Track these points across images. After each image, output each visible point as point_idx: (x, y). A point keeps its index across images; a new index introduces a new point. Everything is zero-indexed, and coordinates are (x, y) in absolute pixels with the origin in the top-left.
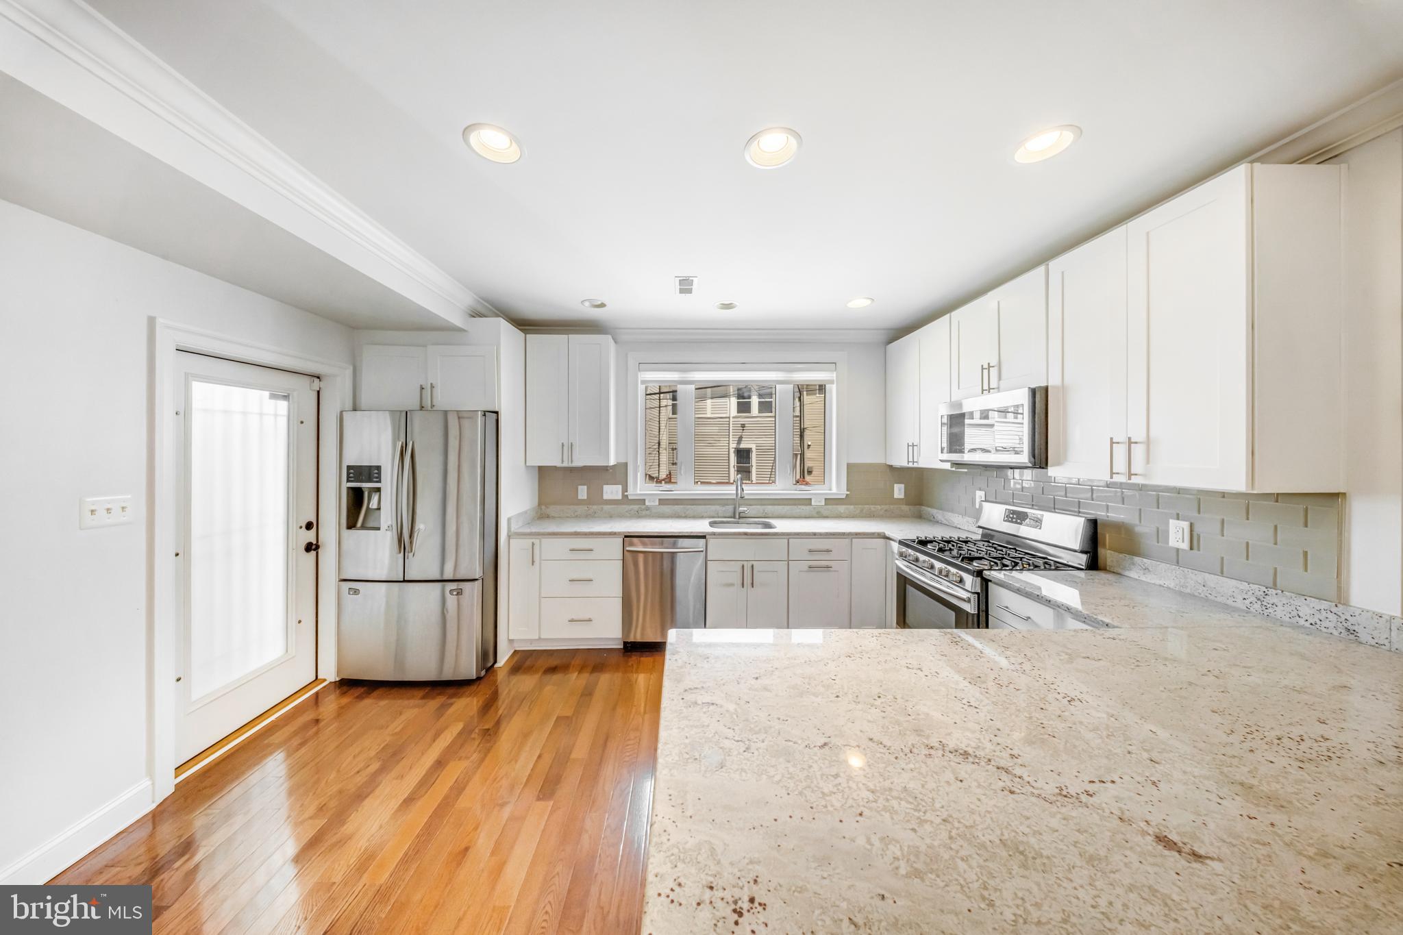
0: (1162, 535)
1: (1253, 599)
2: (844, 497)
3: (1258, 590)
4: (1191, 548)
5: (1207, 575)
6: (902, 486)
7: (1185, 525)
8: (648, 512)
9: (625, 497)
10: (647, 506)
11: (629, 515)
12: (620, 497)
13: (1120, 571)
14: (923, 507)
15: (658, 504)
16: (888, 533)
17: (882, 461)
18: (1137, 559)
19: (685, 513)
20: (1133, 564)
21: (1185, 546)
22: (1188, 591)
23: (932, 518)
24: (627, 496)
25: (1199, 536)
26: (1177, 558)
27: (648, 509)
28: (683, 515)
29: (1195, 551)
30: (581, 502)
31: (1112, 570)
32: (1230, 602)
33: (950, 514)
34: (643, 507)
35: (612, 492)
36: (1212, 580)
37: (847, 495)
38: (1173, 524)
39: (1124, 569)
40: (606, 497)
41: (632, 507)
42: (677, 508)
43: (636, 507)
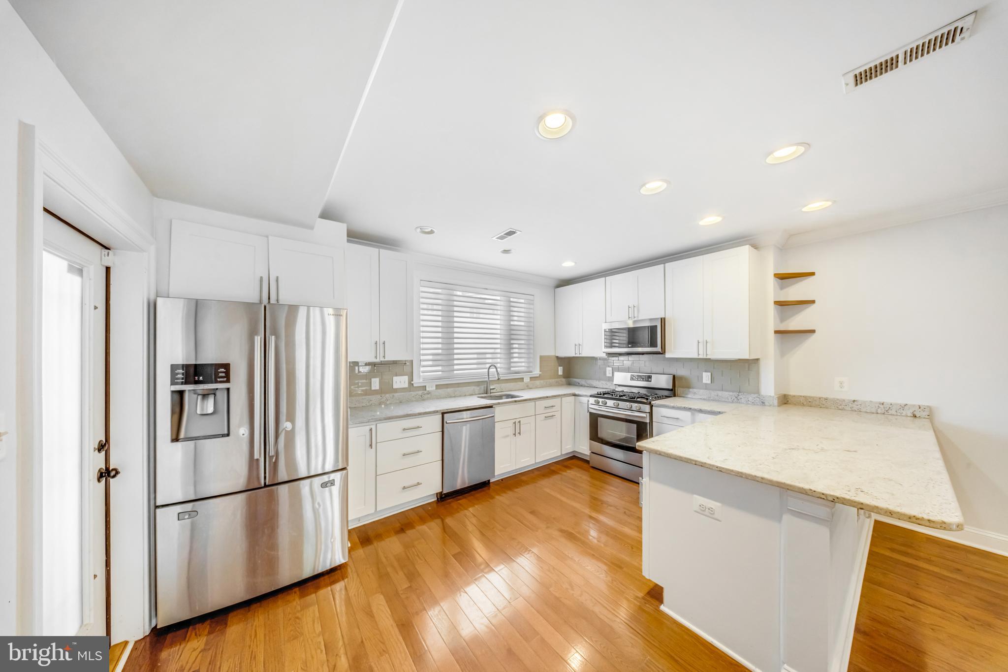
0: (700, 378)
1: (734, 398)
2: (538, 375)
3: (736, 394)
4: (711, 382)
5: (717, 392)
6: (562, 367)
7: (709, 374)
8: (429, 396)
9: (411, 384)
10: (428, 391)
11: (414, 399)
12: (406, 385)
13: (683, 395)
14: (571, 379)
15: (435, 388)
16: (577, 393)
17: (554, 354)
18: (691, 390)
19: (454, 394)
20: (690, 392)
21: (709, 382)
22: (712, 398)
23: (577, 384)
24: (413, 384)
25: (714, 378)
26: (706, 387)
27: (429, 393)
28: (453, 395)
29: (712, 384)
30: (376, 392)
31: (680, 395)
32: (727, 400)
33: (590, 381)
34: (426, 392)
35: (400, 382)
36: (720, 393)
37: (540, 374)
38: (704, 374)
39: (687, 394)
40: (395, 386)
41: (417, 392)
42: (450, 390)
43: (420, 393)
